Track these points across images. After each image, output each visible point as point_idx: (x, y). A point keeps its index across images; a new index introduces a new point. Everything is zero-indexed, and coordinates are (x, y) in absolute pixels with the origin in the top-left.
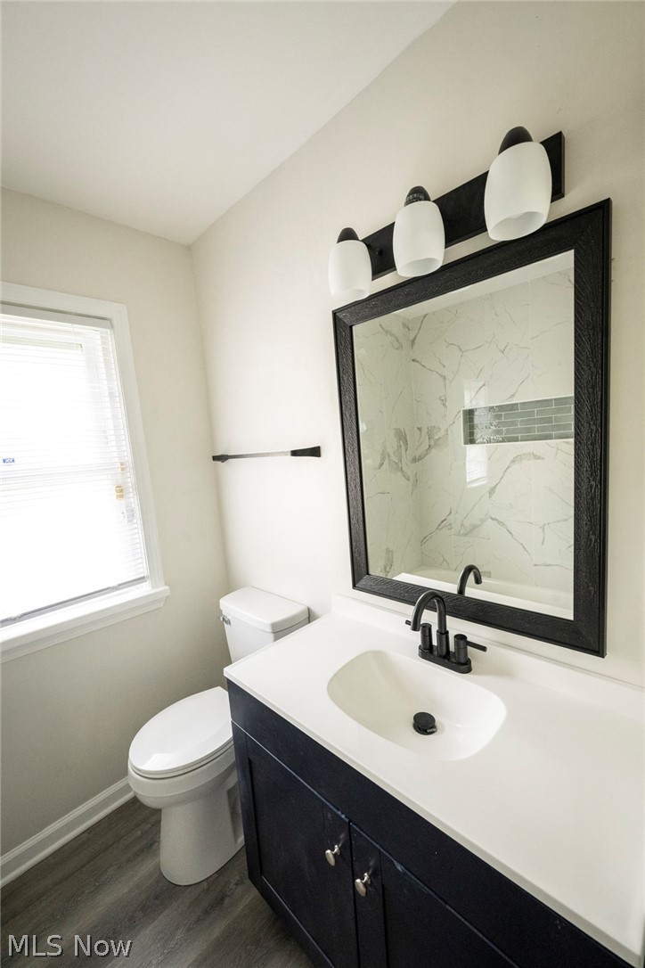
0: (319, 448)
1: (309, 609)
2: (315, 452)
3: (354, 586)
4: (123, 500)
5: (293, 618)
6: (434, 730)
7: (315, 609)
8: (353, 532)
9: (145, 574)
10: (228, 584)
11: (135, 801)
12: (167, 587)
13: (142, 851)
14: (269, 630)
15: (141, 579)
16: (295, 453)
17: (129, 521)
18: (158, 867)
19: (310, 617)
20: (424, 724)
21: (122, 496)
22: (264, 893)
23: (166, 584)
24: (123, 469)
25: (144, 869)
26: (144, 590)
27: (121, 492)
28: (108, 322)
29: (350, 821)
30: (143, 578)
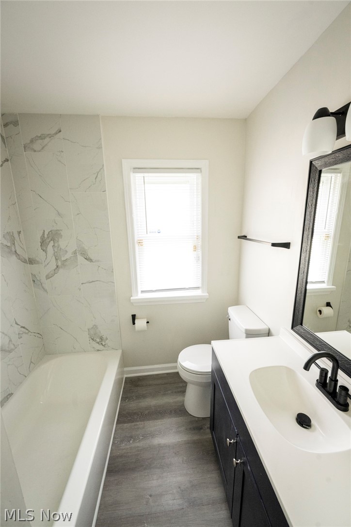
0: (290, 243)
1: (269, 329)
2: (287, 245)
3: (292, 328)
4: (195, 252)
5: (260, 330)
6: (308, 427)
7: (272, 331)
8: (297, 297)
9: (200, 286)
10: (237, 301)
11: (178, 373)
12: (207, 294)
13: (180, 392)
14: (244, 331)
15: (198, 288)
16: (274, 245)
17: (197, 262)
18: (183, 401)
19: (269, 334)
20: (304, 421)
21: (195, 251)
22: (213, 438)
23: (208, 293)
24: (197, 239)
25: (179, 398)
26: (198, 293)
27: (195, 248)
28: (199, 170)
29: (238, 434)
30: (199, 287)
